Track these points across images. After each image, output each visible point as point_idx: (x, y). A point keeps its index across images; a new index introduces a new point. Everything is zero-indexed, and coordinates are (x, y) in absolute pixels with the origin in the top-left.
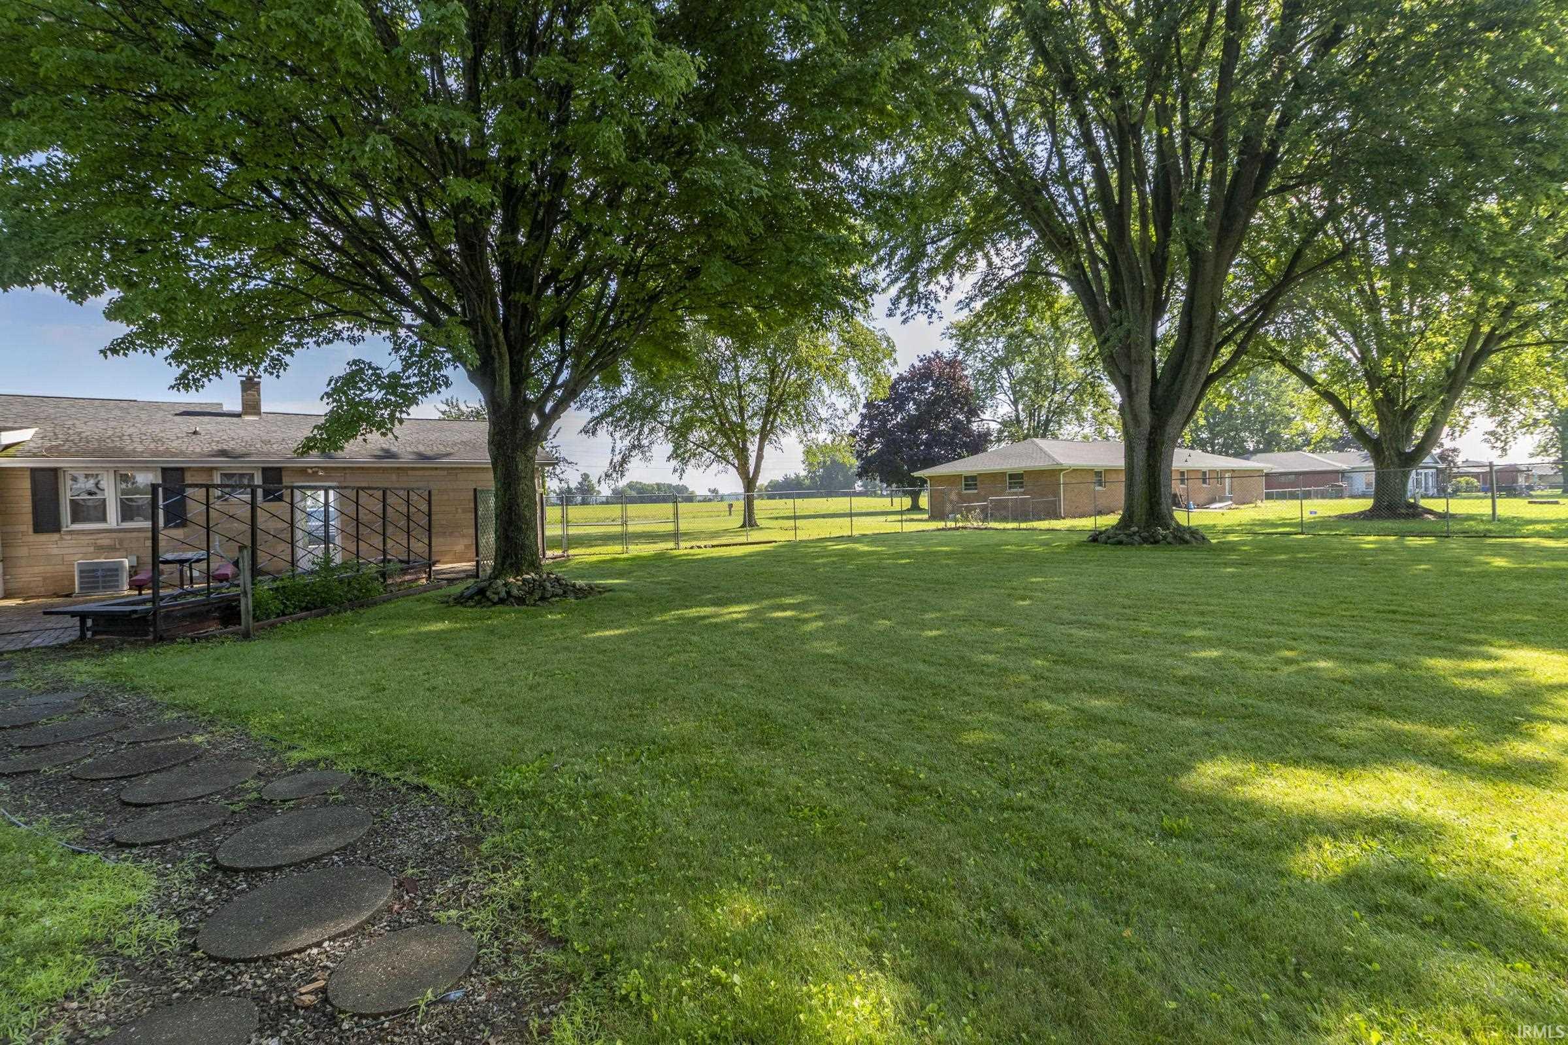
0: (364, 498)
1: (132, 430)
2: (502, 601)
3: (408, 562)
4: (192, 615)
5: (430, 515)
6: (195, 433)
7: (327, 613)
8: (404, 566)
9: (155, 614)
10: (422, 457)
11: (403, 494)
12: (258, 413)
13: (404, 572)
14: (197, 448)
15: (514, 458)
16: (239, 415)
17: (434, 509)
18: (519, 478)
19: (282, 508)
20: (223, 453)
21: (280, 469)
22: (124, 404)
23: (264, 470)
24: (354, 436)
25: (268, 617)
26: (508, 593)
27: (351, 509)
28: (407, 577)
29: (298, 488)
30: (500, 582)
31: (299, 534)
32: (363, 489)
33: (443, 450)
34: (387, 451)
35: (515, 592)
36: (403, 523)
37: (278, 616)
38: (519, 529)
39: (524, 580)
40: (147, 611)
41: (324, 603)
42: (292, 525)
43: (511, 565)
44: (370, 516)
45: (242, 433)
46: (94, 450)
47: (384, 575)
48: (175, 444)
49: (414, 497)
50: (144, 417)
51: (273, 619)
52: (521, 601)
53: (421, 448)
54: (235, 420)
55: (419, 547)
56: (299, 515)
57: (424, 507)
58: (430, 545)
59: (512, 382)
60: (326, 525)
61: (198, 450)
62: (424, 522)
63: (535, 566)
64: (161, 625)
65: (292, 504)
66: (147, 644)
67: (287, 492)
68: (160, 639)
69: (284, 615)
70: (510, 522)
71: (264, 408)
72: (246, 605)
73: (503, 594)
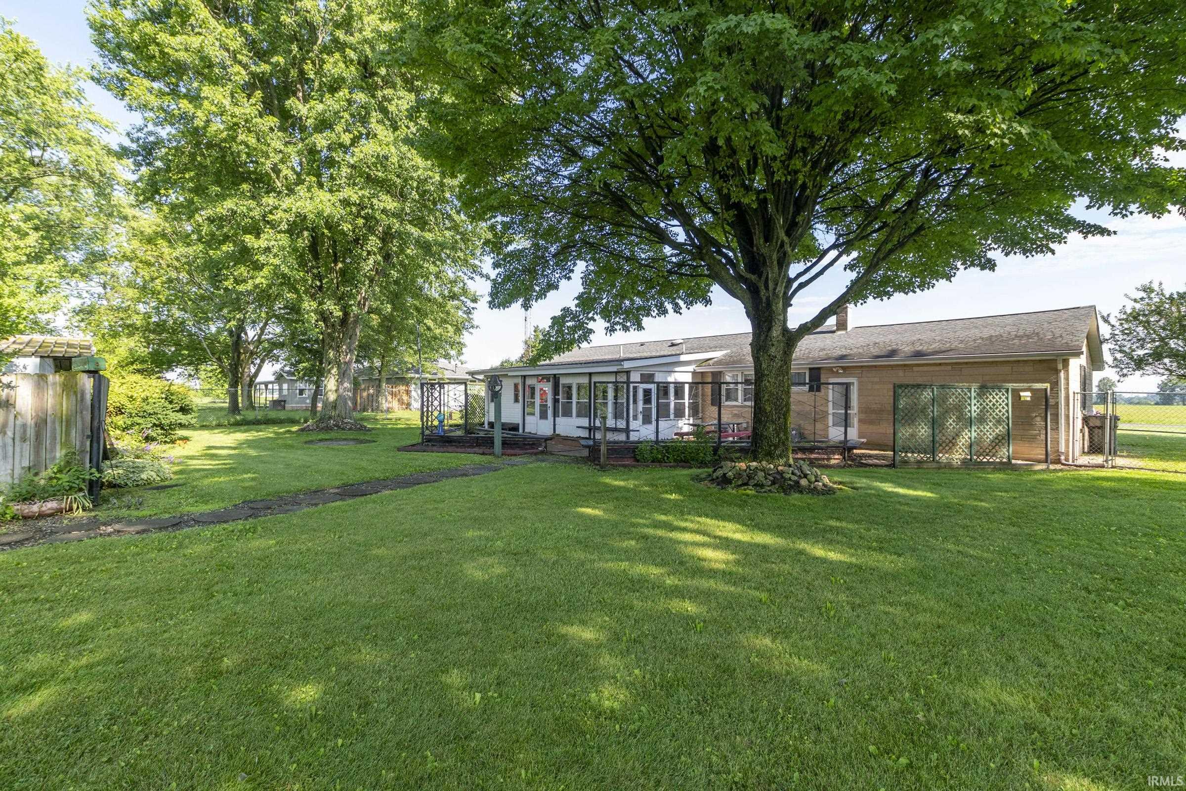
12: (846, 329)
16: (833, 332)
21: (819, 369)
23: (810, 369)
39: (749, 466)
53: (932, 347)
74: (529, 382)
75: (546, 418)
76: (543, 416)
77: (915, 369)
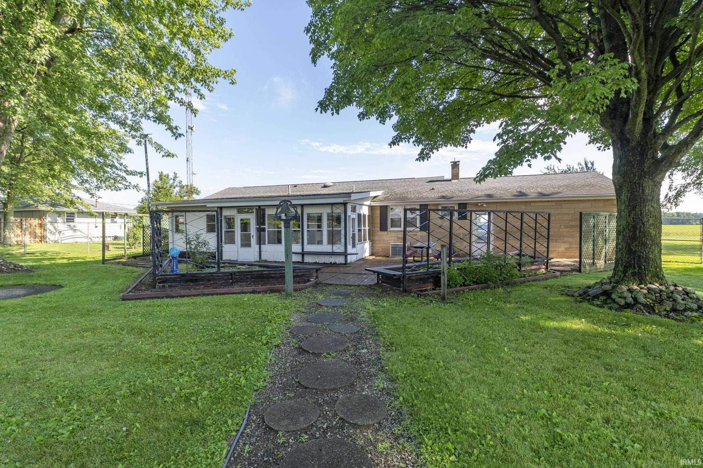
0: (510, 218)
1: (410, 190)
2: (628, 306)
3: (534, 257)
4: (420, 279)
5: (548, 229)
6: (433, 189)
7: (488, 287)
8: (532, 260)
9: (403, 277)
10: (542, 195)
11: (534, 216)
12: (458, 179)
13: (532, 263)
14: (433, 195)
15: (641, 185)
16: (450, 180)
17: (551, 225)
18: (645, 201)
19: (465, 223)
20: (443, 197)
21: (466, 204)
22: (410, 180)
23: (459, 204)
24: (521, 163)
25: (456, 286)
26: (635, 299)
27: (502, 224)
28: (533, 267)
29: (474, 211)
30: (624, 288)
31: (474, 238)
32: (510, 212)
33: (552, 190)
34: (520, 192)
35: (642, 300)
36: (532, 234)
37: (461, 286)
38: (644, 245)
39: (649, 289)
40: (400, 275)
41: (486, 282)
42: (470, 233)
43: (634, 274)
44: (514, 229)
45: (450, 188)
46: (398, 198)
47: (519, 265)
48: (425, 194)
49: (539, 218)
50: (416, 184)
51: (458, 288)
52: (650, 309)
53: (539, 190)
54: (448, 182)
55: (541, 249)
56: (474, 227)
57: (545, 224)
58: (548, 248)
59: (644, 119)
60: (489, 232)
61: (433, 196)
62: (545, 233)
63: (659, 276)
64: (406, 284)
65: (471, 221)
66: (400, 293)
67: (468, 214)
68: (406, 291)
69: (465, 285)
70: (634, 238)
71: (461, 176)
72: (444, 279)
73: (630, 300)
74: (226, 213)
75: (249, 245)
76: (246, 243)
77: (532, 204)
